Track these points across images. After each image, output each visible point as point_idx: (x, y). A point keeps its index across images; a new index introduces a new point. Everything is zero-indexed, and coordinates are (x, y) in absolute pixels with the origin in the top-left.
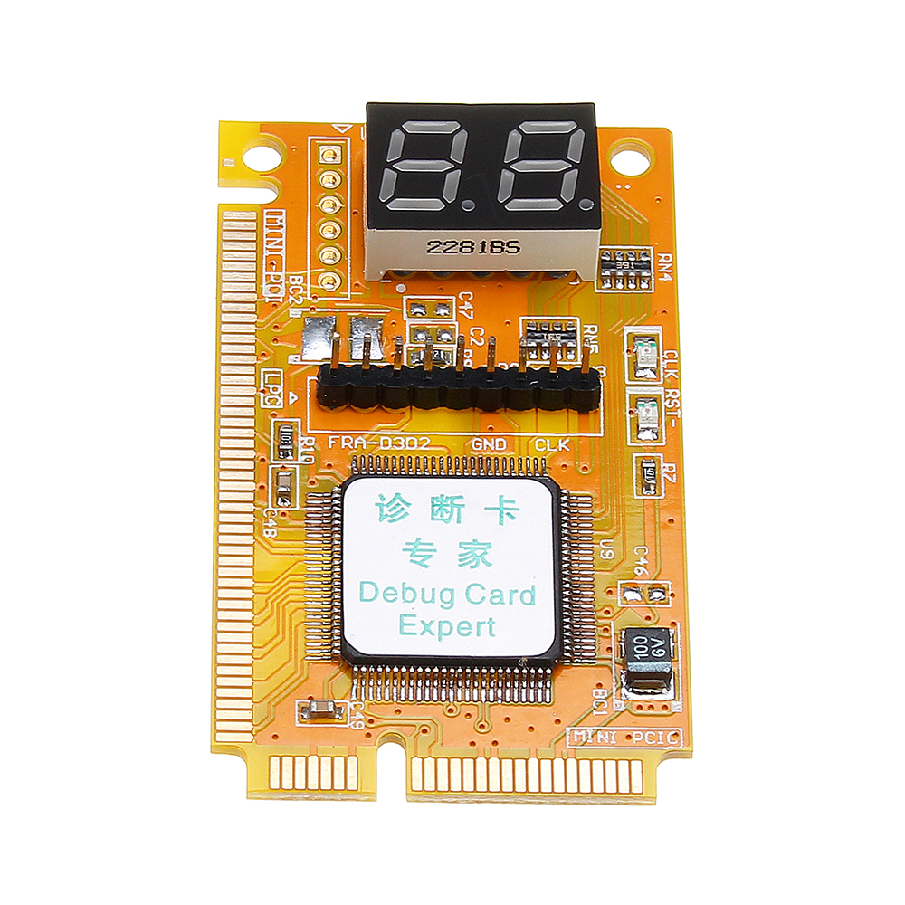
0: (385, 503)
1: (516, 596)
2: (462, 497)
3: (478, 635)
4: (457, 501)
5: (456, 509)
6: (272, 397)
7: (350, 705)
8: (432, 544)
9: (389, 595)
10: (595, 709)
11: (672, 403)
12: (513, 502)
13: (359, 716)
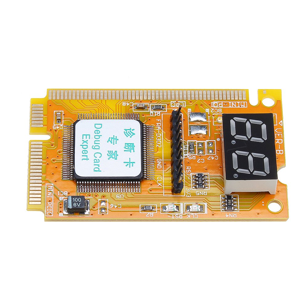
0: (131, 131)
1: (97, 166)
2: (134, 152)
3: (82, 156)
4: (132, 150)
5: (129, 150)
6: (175, 104)
7: (62, 125)
8: (116, 143)
9: (97, 132)
10: (60, 192)
11: (177, 216)
12: (133, 166)
13: (58, 127)
